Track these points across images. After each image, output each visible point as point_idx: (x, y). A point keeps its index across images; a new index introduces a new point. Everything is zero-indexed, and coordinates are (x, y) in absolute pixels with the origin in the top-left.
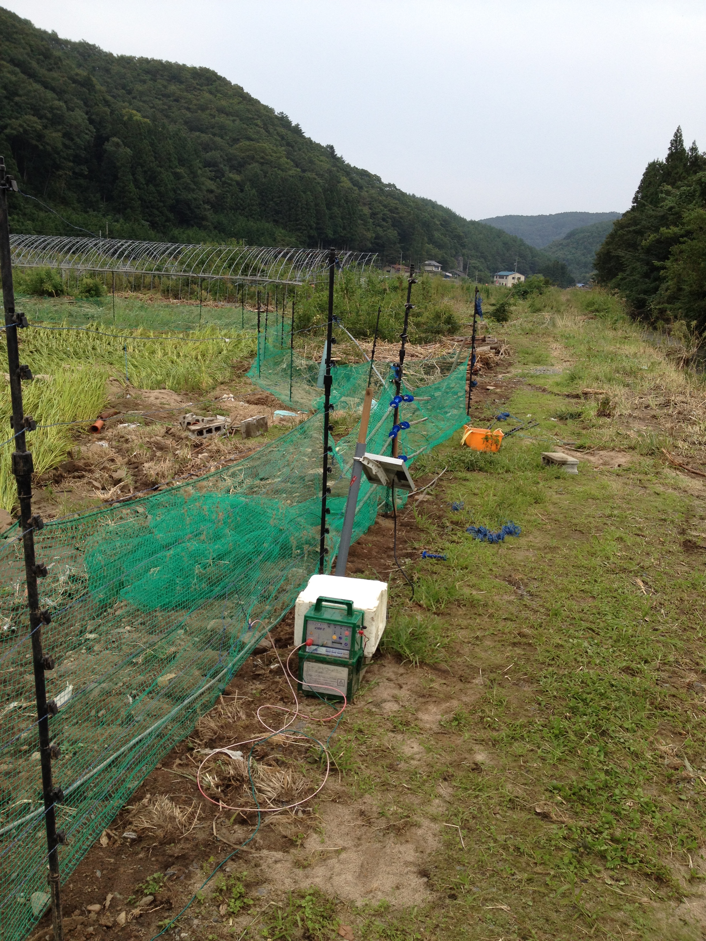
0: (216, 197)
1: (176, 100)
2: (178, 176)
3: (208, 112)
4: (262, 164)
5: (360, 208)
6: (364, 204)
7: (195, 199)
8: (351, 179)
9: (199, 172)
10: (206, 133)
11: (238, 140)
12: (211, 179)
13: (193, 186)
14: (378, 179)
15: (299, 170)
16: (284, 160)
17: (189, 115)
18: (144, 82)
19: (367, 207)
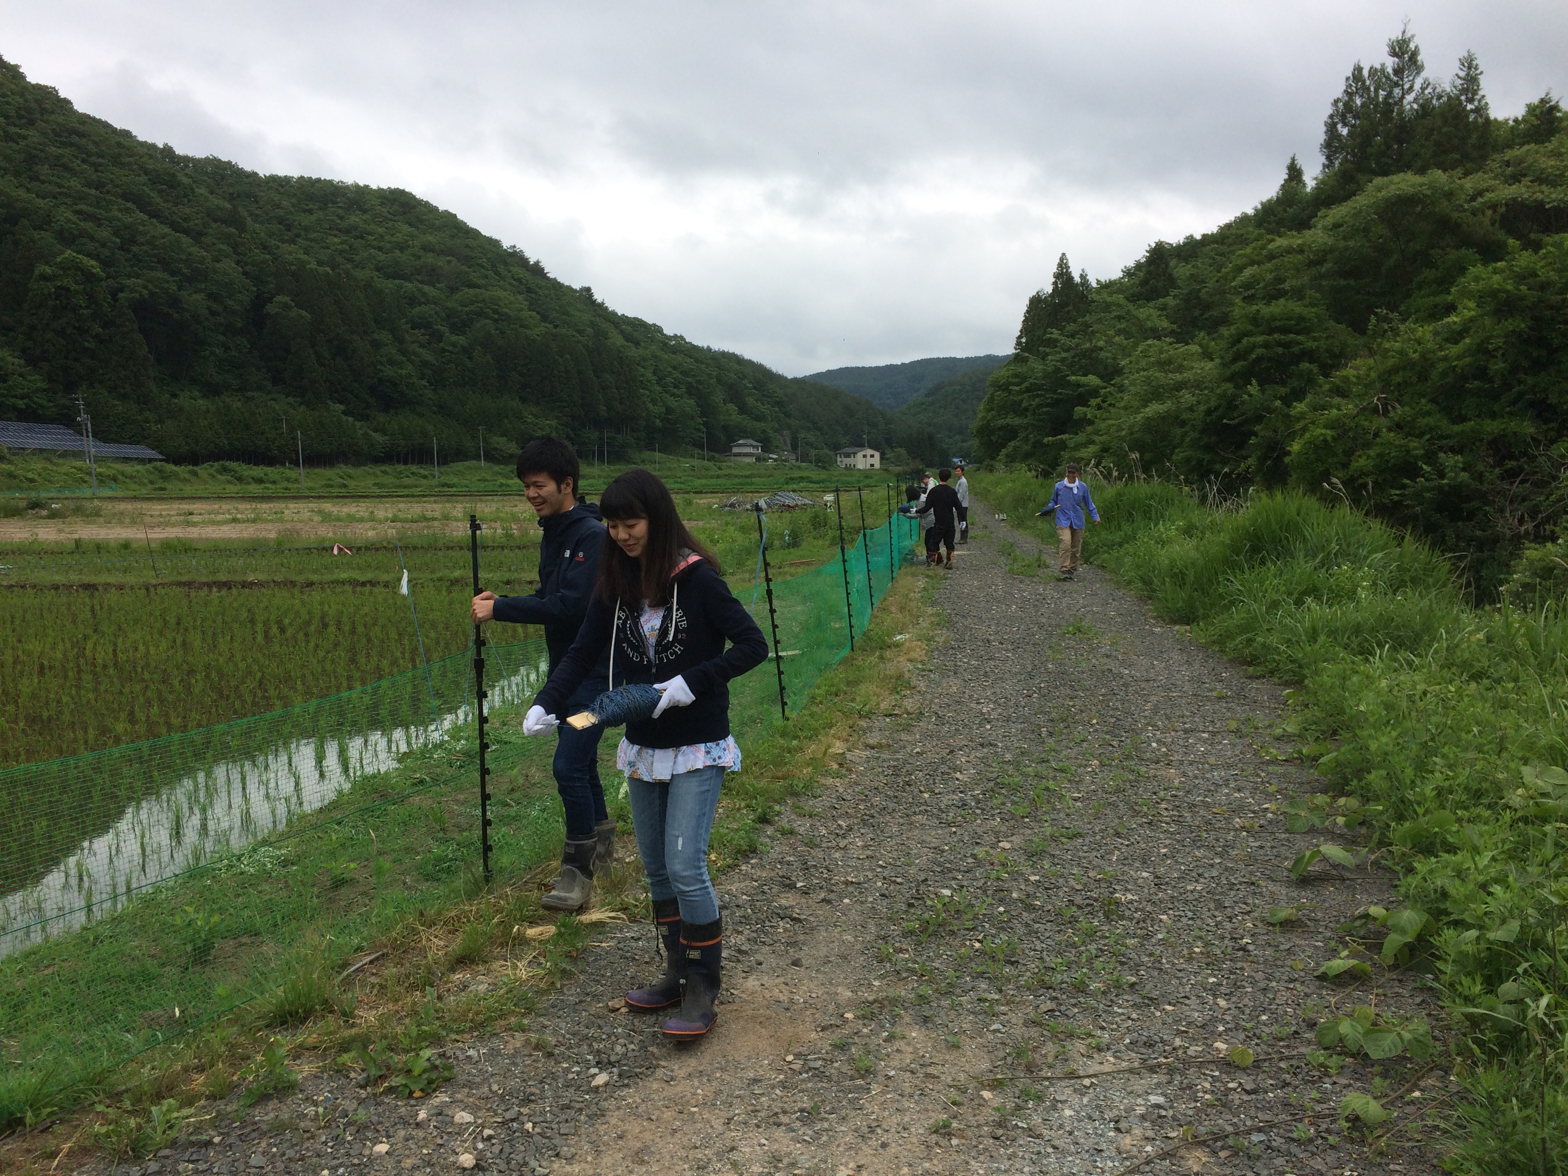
1: (361, 237)
2: (377, 345)
3: (409, 251)
4: (496, 321)
5: (640, 372)
6: (646, 367)
7: (405, 376)
8: (622, 332)
9: (407, 337)
10: (410, 282)
11: (458, 288)
12: (425, 346)
15: (549, 325)
16: (526, 313)
17: (382, 256)
19: (650, 370)
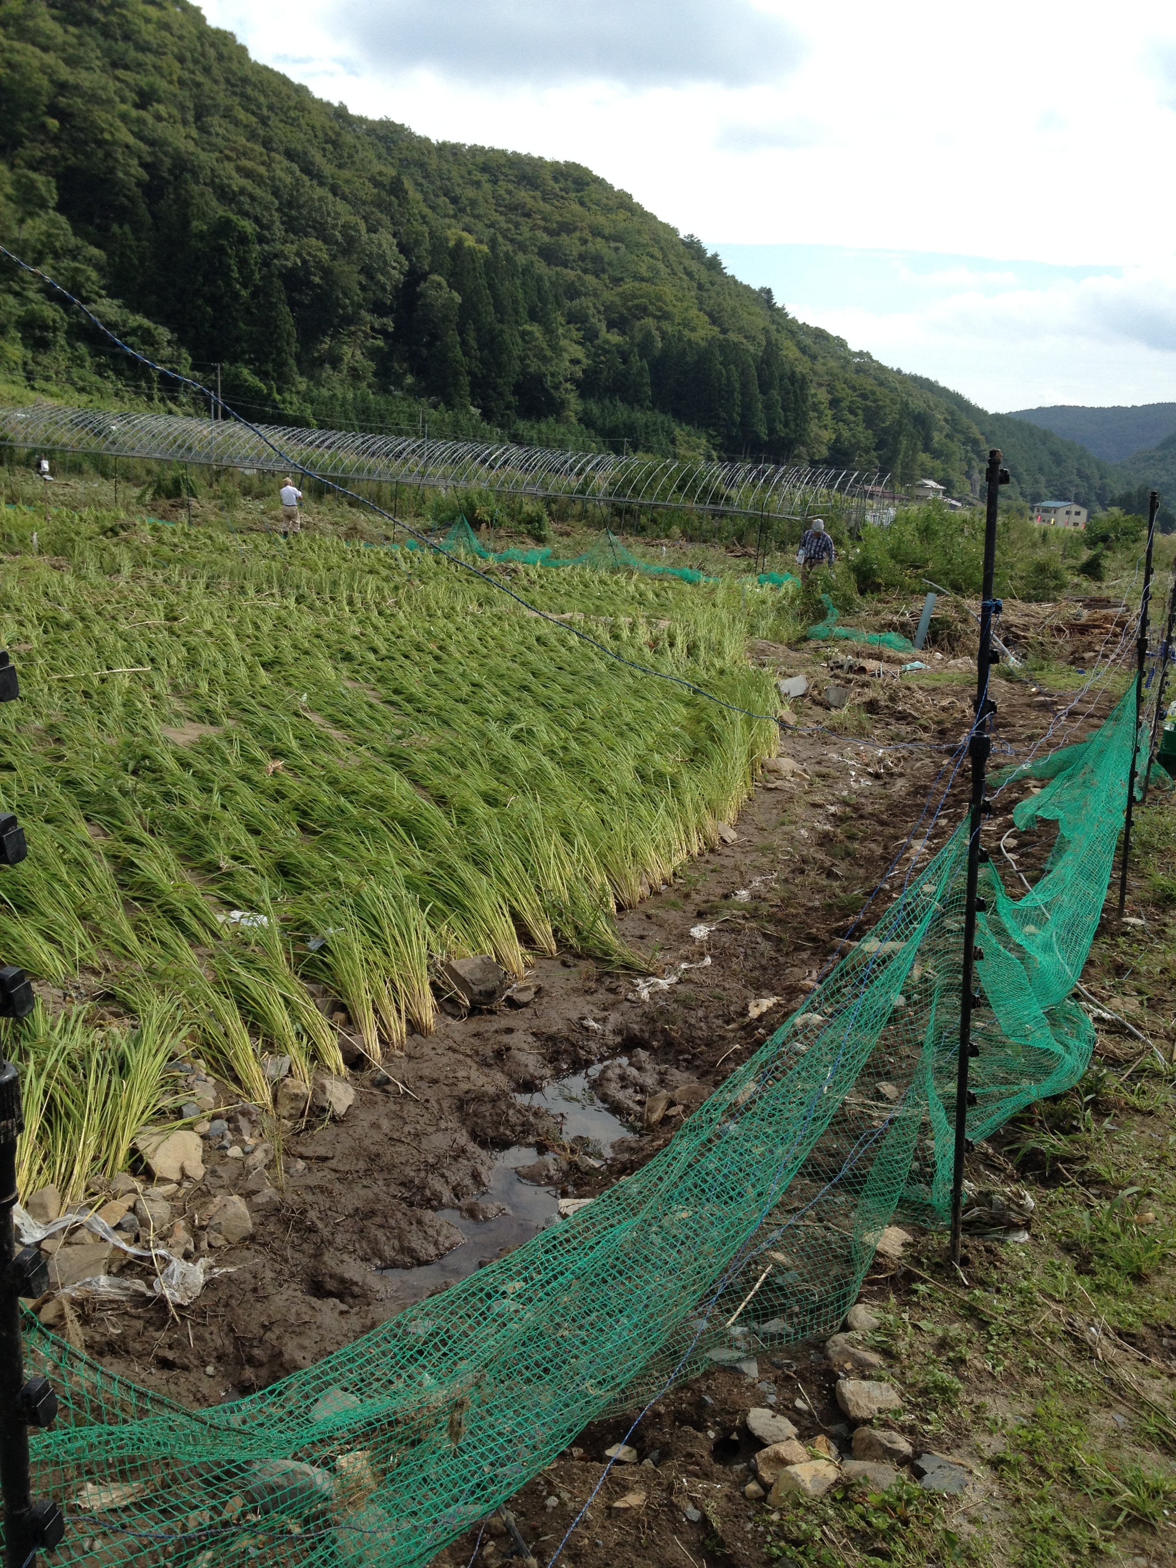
0: (584, 371)
1: (528, 215)
2: (527, 337)
3: (578, 234)
4: (658, 318)
5: (813, 391)
6: (820, 385)
7: (553, 375)
9: (561, 331)
11: (622, 279)
12: (580, 343)
13: (549, 353)
14: (841, 343)
15: (716, 329)
17: (546, 238)
18: (477, 184)
19: (824, 389)
